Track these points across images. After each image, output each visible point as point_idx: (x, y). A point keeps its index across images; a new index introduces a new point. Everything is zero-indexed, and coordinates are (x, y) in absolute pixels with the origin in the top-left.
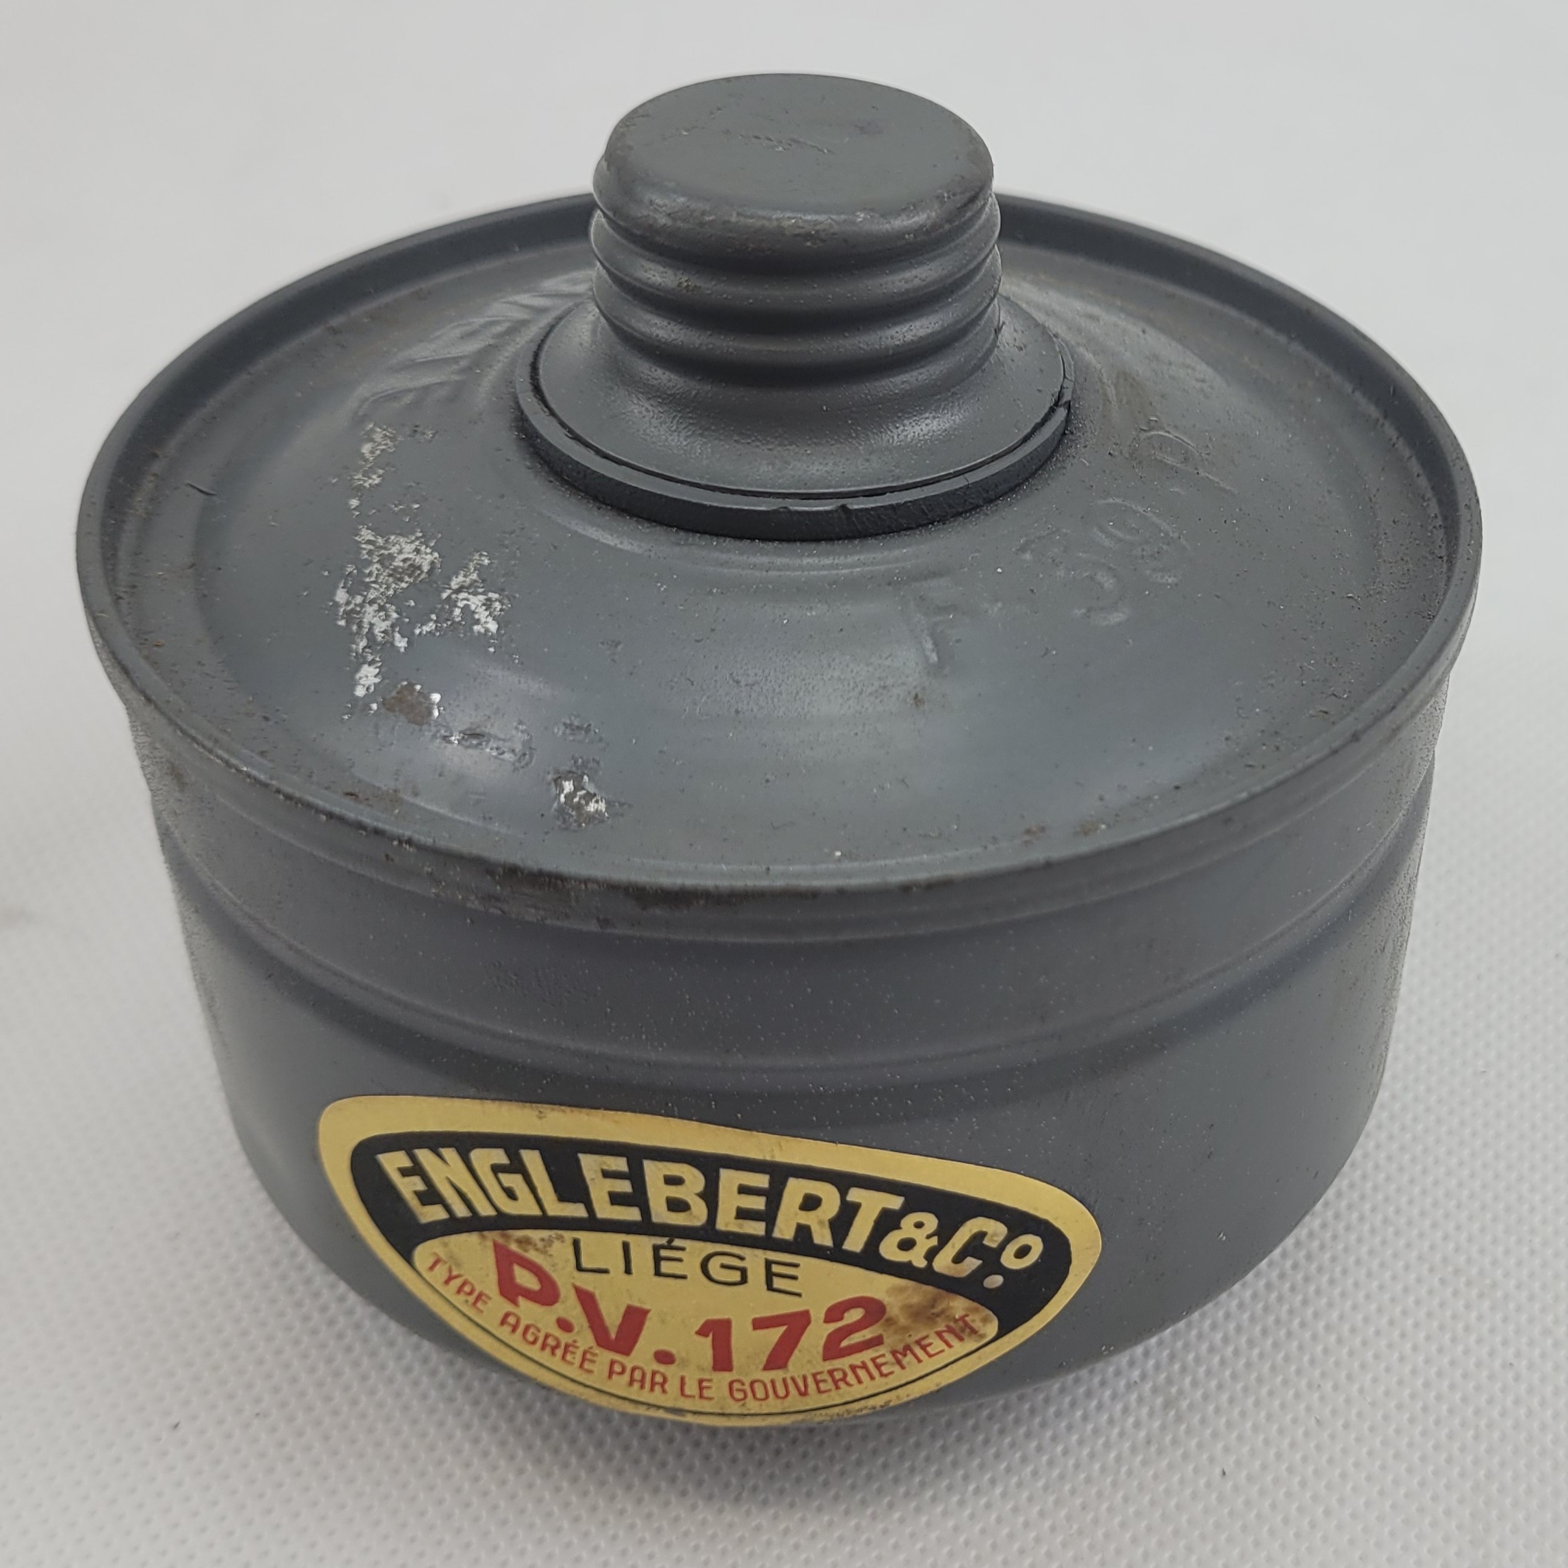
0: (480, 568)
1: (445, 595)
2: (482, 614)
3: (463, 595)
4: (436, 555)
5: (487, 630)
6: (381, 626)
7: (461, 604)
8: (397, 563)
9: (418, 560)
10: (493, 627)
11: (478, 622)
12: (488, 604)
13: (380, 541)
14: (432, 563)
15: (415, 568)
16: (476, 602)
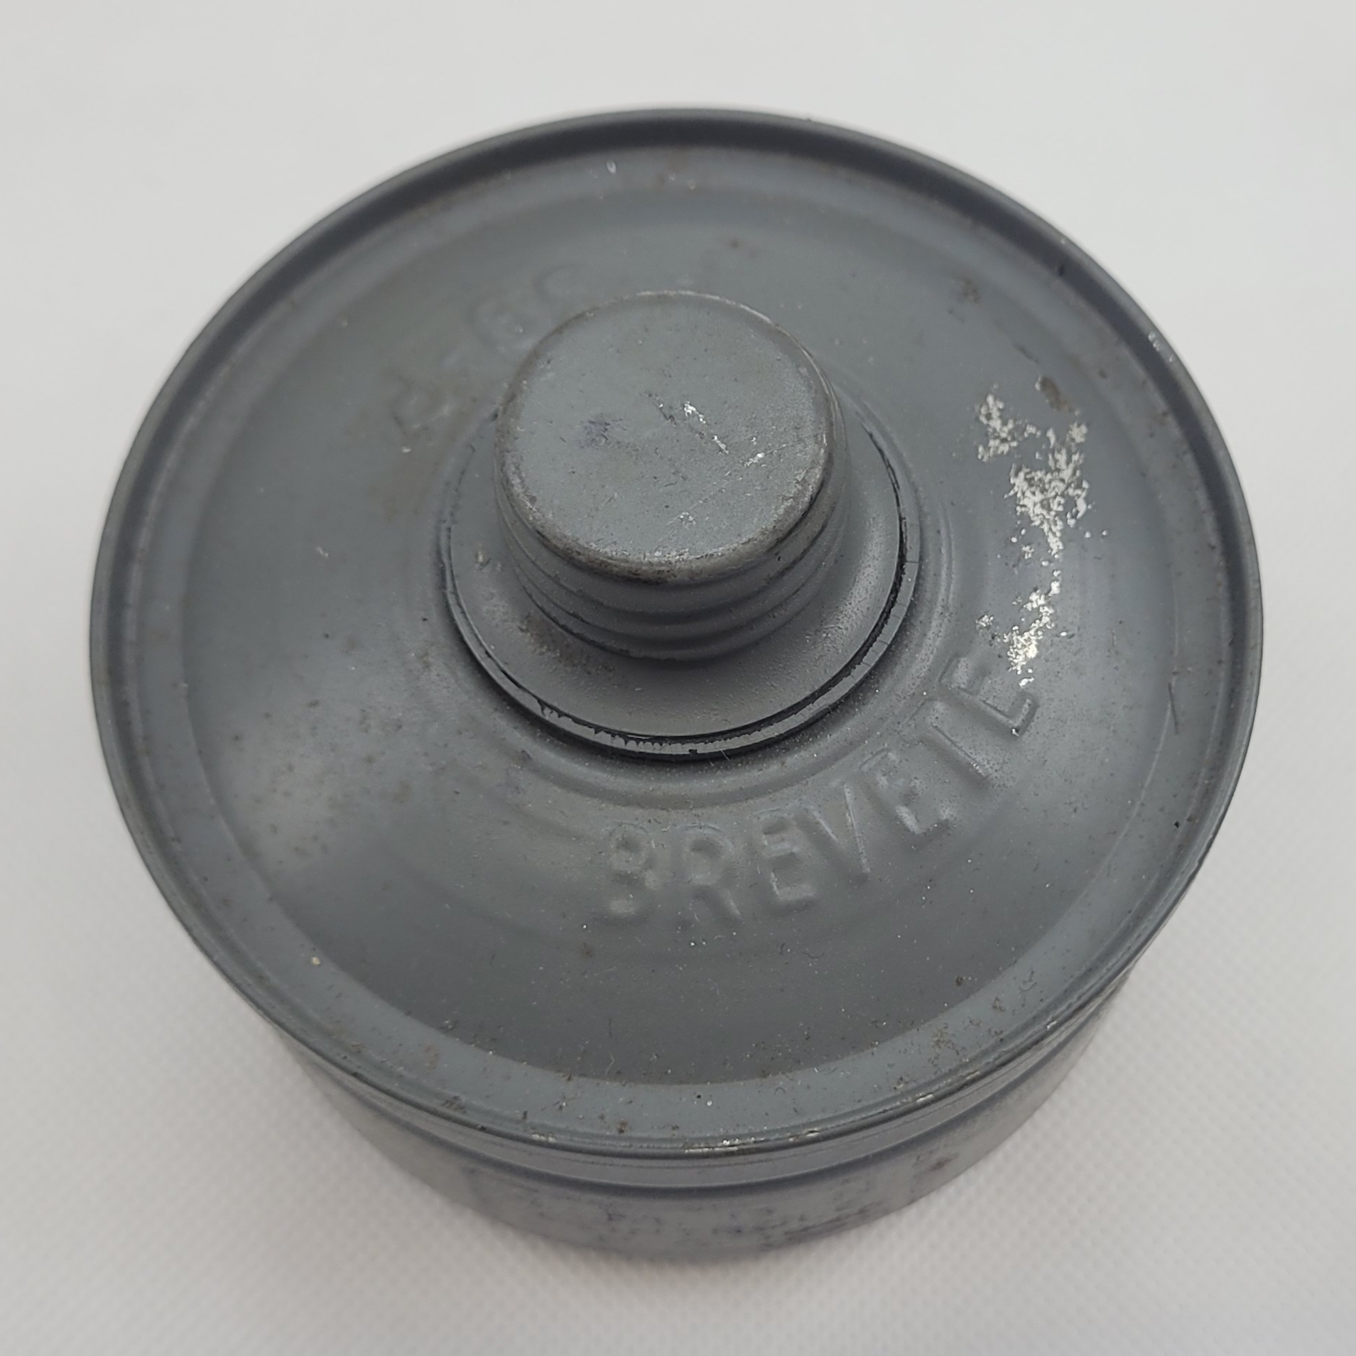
0: (987, 448)
1: (1014, 444)
2: (995, 414)
3: (1004, 435)
4: (1012, 481)
5: (995, 399)
6: (1062, 458)
7: (1006, 429)
8: (1039, 497)
9: (1025, 486)
10: (990, 399)
11: (999, 410)
12: (989, 417)
13: (1045, 527)
14: (1016, 475)
15: (1030, 481)
16: (996, 423)
